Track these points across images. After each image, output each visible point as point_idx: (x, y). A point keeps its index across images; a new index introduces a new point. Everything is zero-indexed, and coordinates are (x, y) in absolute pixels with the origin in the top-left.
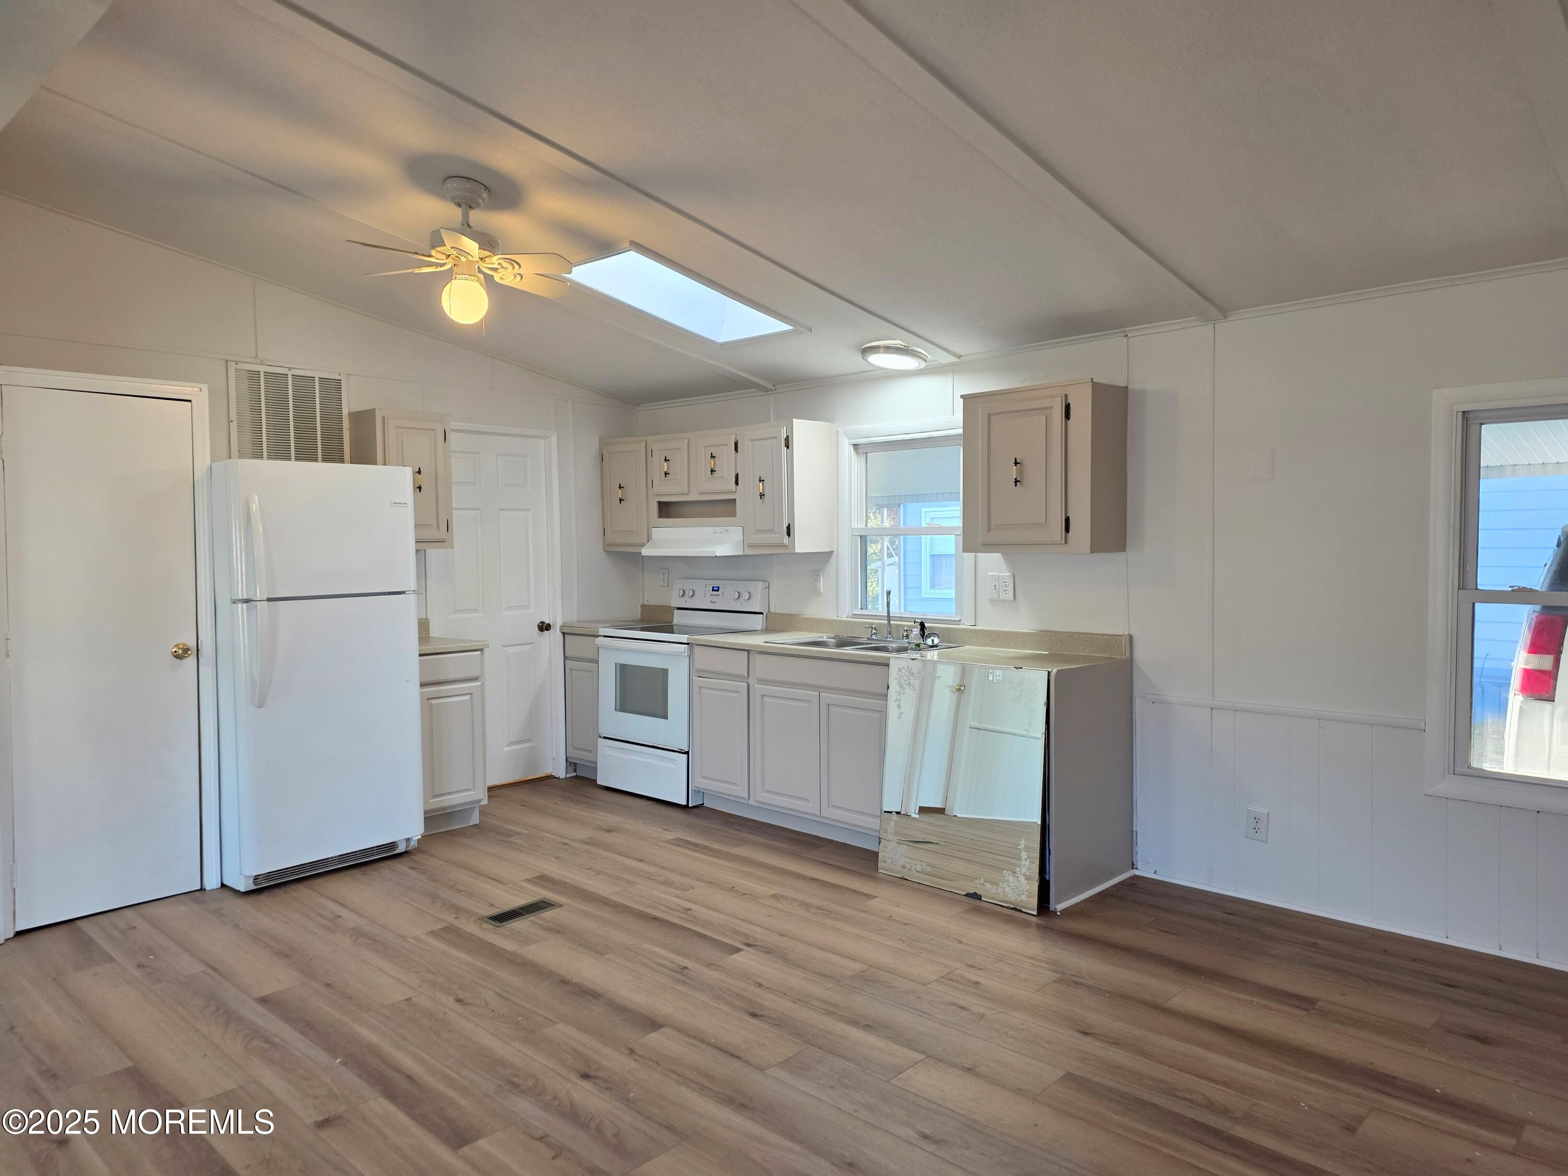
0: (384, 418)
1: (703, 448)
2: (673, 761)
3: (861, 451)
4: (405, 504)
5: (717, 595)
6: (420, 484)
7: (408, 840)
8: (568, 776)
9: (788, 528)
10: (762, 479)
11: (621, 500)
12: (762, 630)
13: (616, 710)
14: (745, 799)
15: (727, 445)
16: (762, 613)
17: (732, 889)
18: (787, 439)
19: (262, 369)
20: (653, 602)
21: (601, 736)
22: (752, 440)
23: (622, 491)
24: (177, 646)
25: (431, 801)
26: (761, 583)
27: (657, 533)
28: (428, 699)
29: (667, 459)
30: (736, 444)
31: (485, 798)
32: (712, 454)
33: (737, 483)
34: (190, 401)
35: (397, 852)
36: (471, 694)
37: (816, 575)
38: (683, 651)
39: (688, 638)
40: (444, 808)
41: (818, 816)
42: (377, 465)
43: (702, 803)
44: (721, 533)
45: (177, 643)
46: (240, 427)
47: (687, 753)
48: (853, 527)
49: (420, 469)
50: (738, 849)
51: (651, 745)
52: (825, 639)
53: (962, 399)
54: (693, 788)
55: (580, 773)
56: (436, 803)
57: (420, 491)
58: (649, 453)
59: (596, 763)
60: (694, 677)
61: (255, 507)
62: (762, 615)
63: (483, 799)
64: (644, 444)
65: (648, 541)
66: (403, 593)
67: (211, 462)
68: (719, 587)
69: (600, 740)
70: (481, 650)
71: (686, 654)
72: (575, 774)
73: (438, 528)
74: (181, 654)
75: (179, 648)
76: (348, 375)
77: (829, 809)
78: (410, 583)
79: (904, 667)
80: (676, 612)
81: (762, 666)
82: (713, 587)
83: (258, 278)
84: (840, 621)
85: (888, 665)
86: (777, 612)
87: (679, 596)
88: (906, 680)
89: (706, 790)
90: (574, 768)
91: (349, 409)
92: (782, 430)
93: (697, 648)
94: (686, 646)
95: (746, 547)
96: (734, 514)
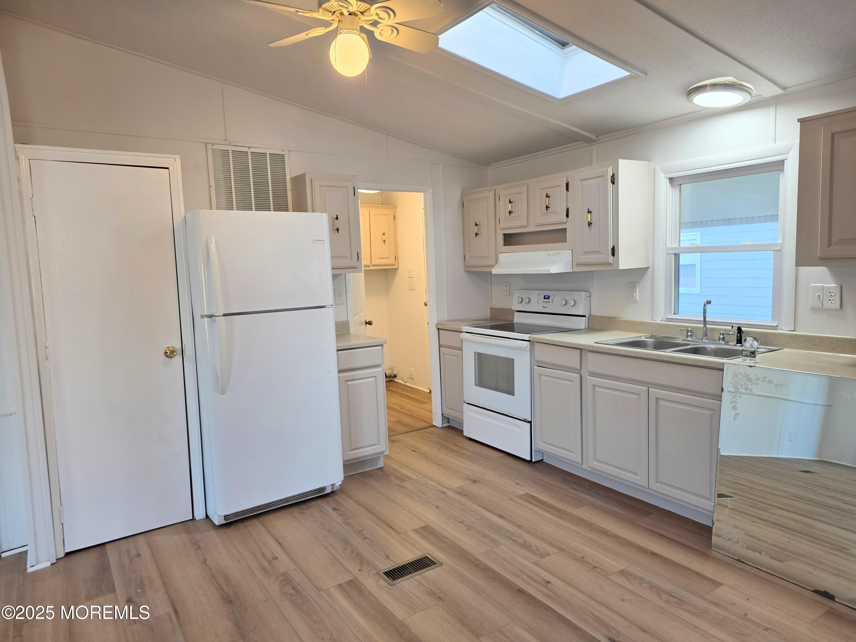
0: (311, 179)
1: (540, 190)
2: (519, 427)
3: (675, 183)
4: (323, 241)
5: (548, 302)
6: (338, 227)
7: (333, 485)
8: (444, 425)
9: (613, 249)
10: (590, 211)
11: (476, 234)
12: (585, 329)
13: (475, 385)
14: (578, 463)
15: (559, 186)
16: (585, 316)
17: (582, 560)
18: (613, 177)
19: (231, 148)
20: (498, 306)
21: (465, 402)
22: (581, 180)
23: (477, 228)
24: (168, 348)
25: (349, 453)
26: (584, 293)
27: (502, 257)
28: (345, 381)
29: (511, 201)
30: (567, 185)
31: (387, 450)
32: (547, 194)
33: (567, 216)
34: (167, 168)
35: (326, 493)
36: (375, 377)
37: (632, 286)
38: (526, 347)
39: (529, 337)
40: (358, 458)
41: (646, 488)
42: (308, 212)
43: (542, 459)
44: (554, 255)
45: (168, 346)
46: (217, 192)
47: (530, 422)
48: (668, 247)
49: (337, 216)
50: (578, 510)
51: (502, 413)
52: (643, 339)
53: (799, 123)
54: (536, 449)
55: (452, 424)
56: (352, 455)
57: (338, 232)
58: (497, 198)
59: (463, 420)
60: (534, 367)
61: (213, 247)
62: (584, 318)
63: (385, 451)
64: (493, 192)
65: (496, 264)
66: (324, 307)
67: (186, 213)
68: (549, 296)
69: (464, 404)
70: (382, 345)
71: (528, 349)
72: (448, 424)
73: (351, 259)
74: (170, 354)
75: (169, 350)
76: (289, 151)
77: (656, 484)
78: (328, 299)
79: (740, 373)
80: (516, 313)
81: (592, 361)
82: (545, 296)
83: (225, 83)
84: (654, 323)
85: (722, 370)
86: (598, 315)
87: (518, 303)
88: (742, 385)
89: (545, 451)
90: (448, 420)
91: (291, 176)
92: (609, 169)
93: (537, 346)
94: (528, 342)
95: (574, 265)
96: (564, 240)
